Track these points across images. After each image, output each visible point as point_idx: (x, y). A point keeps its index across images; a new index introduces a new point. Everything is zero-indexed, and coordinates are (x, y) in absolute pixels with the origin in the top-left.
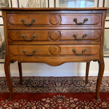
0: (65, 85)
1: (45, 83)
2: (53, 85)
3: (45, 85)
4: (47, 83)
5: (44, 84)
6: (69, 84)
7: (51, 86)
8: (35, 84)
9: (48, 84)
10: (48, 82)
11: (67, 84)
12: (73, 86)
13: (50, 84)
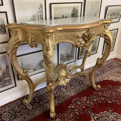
0: (35, 105)
1: (16, 111)
2: (25, 110)
3: (18, 114)
4: (18, 111)
5: (16, 113)
6: (38, 102)
7: (24, 112)
8: (6, 117)
9: (20, 111)
10: (18, 108)
11: (37, 103)
12: (42, 103)
13: (21, 110)
